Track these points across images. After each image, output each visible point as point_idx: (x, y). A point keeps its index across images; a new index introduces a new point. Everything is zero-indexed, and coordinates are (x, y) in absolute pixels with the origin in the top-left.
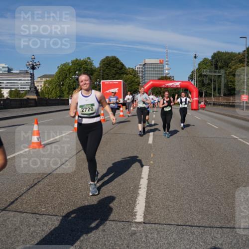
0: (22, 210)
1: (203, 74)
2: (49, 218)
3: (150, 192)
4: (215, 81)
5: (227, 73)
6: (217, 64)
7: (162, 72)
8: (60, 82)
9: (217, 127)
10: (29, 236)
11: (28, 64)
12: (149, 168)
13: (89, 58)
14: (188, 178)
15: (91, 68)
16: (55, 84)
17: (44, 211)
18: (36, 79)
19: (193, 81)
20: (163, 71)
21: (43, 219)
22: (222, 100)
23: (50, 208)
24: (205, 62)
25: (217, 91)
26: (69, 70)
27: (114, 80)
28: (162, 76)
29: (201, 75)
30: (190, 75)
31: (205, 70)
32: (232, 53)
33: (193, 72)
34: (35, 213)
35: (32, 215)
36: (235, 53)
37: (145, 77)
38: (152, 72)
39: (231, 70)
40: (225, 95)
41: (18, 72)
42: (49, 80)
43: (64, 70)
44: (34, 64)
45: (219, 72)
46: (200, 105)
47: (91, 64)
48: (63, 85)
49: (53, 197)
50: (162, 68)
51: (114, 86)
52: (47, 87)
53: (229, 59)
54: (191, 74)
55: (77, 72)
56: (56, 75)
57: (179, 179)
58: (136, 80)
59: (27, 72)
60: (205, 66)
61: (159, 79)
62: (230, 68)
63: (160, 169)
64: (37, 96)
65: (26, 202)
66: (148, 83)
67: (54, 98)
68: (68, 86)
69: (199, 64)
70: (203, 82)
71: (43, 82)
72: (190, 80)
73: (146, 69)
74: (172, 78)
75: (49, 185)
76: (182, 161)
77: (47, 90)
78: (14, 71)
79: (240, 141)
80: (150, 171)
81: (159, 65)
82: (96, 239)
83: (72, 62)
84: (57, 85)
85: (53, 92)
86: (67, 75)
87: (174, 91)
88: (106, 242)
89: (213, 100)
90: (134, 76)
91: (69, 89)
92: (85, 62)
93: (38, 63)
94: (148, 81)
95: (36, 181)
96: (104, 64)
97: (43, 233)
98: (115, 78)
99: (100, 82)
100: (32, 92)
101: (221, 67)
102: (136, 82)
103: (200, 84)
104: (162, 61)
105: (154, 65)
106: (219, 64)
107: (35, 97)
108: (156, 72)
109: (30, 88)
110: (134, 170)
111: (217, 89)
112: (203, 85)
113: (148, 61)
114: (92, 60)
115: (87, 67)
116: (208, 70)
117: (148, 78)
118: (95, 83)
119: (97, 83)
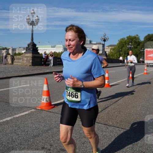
0: (98, 122)
2: (114, 128)
8: (119, 50)
10: (103, 137)
11: (101, 38)
13: (137, 35)
15: (139, 42)
16: (116, 50)
17: (111, 124)
18: (106, 47)
21: (111, 128)
23: (115, 123)
26: (125, 42)
34: (106, 125)
35: (104, 125)
41: (95, 43)
42: (113, 48)
43: (122, 42)
44: (105, 38)
47: (139, 39)
48: (121, 51)
49: (117, 116)
52: (112, 52)
55: (130, 44)
56: (117, 45)
59: (100, 43)
64: (106, 57)
65: (101, 117)
67: (116, 59)
68: (125, 52)
71: (109, 49)
75: (114, 109)
77: (111, 54)
78: (93, 43)
82: (142, 145)
83: (127, 37)
84: (118, 51)
85: (115, 55)
86: (123, 45)
88: (148, 148)
91: (125, 54)
92: (135, 38)
93: (107, 38)
95: (106, 106)
96: (146, 39)
97: (111, 136)
99: (144, 50)
100: (103, 54)
107: (105, 58)
109: (102, 52)
114: (139, 36)
115: (136, 40)
118: (141, 50)
119: (142, 50)
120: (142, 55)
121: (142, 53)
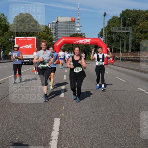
1: (112, 31)
3: (60, 144)
4: (123, 38)
5: (135, 30)
6: (125, 22)
7: (74, 30)
9: (124, 81)
12: (61, 120)
13: (3, 15)
14: (97, 129)
15: (5, 25)
19: (103, 38)
20: (75, 28)
22: (129, 56)
24: (114, 20)
25: (125, 47)
27: (28, 36)
28: (74, 33)
29: (110, 33)
30: (100, 33)
31: (114, 28)
32: (140, 11)
33: (102, 29)
36: (142, 11)
37: (58, 34)
38: (65, 30)
39: (139, 27)
40: (132, 51)
45: (127, 29)
46: (109, 60)
47: (5, 20)
50: (73, 26)
51: (28, 42)
53: (137, 16)
54: (101, 31)
57: (88, 131)
58: (50, 37)
60: (114, 24)
61: (71, 36)
62: (138, 25)
63: (71, 121)
66: (61, 39)
69: (109, 22)
70: (112, 39)
72: (100, 37)
73: (59, 27)
74: (83, 35)
76: (92, 113)
79: (146, 93)
80: (61, 124)
81: (71, 23)
87: (85, 47)
89: (121, 55)
90: (48, 33)
94: (61, 38)
98: (29, 35)
99: (14, 38)
101: (129, 25)
102: (49, 39)
103: (109, 40)
104: (73, 19)
105: (66, 23)
106: (128, 22)
108: (68, 30)
110: (46, 122)
111: (125, 45)
112: (112, 41)
113: (60, 19)
114: (6, 16)
116: (117, 28)
117: (61, 35)
118: (10, 39)
119: (12, 39)
120: (11, 46)
121: (12, 44)
